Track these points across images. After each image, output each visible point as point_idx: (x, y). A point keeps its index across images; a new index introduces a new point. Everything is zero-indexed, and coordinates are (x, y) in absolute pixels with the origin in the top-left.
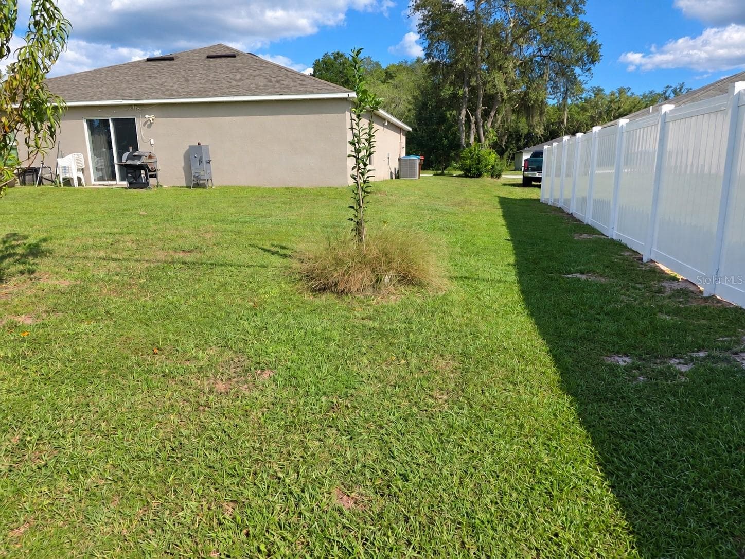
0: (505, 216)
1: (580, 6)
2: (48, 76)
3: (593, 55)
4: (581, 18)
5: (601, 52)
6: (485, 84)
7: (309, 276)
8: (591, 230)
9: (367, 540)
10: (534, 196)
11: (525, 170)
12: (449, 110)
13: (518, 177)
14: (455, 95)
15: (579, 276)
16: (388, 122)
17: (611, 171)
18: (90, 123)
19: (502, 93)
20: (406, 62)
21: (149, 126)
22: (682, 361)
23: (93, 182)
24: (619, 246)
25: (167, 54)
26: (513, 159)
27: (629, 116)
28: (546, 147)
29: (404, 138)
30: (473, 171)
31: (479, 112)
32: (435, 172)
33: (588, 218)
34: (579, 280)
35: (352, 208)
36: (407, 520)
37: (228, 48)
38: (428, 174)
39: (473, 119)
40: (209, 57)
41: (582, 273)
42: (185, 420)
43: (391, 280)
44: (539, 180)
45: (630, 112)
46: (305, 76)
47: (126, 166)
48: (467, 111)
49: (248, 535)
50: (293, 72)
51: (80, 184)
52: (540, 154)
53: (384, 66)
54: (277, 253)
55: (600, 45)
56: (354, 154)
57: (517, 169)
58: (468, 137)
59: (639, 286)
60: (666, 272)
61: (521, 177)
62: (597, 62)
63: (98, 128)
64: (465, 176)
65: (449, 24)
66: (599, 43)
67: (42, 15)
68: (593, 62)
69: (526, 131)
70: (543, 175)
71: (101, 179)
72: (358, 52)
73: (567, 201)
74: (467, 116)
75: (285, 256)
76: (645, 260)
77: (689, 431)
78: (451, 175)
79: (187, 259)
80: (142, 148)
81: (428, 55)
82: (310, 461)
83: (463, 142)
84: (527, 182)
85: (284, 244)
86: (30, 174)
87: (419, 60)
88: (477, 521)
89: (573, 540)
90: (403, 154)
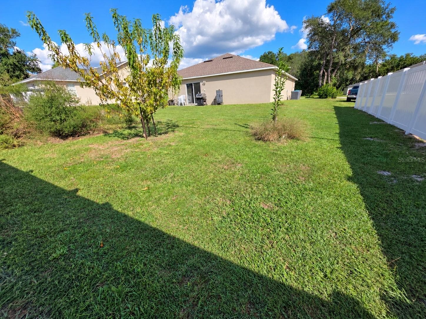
0: (336, 114)
1: (390, 15)
2: (178, 70)
3: (394, 38)
4: (390, 20)
5: (399, 36)
6: (334, 58)
7: (255, 135)
8: (379, 120)
9: (272, 218)
10: (352, 106)
11: (348, 95)
12: (315, 71)
13: (345, 98)
14: (319, 64)
15: (369, 139)
16: (288, 77)
17: (395, 94)
18: (187, 85)
19: (342, 61)
20: (298, 52)
21: (204, 85)
22: (419, 176)
23: (187, 104)
24: (392, 127)
25: (210, 59)
26: (343, 90)
27: (410, 67)
28: (361, 84)
29: (294, 84)
30: (324, 96)
31: (329, 70)
32: (306, 97)
33: (378, 115)
34: (370, 141)
35: (272, 110)
36: (286, 215)
37: (230, 54)
38: (304, 98)
39: (326, 74)
40: (224, 59)
41: (371, 138)
42: (215, 176)
43: (285, 137)
44: (355, 98)
45: (411, 65)
46: (257, 62)
47: (197, 98)
48: (324, 71)
49: (234, 210)
50: (253, 61)
51: (184, 105)
52: (357, 87)
53: (288, 55)
54: (244, 126)
55: (399, 33)
56: (275, 89)
57: (345, 94)
58: (323, 81)
59: (401, 144)
60: (418, 139)
61: (346, 98)
62: (396, 42)
63: (189, 86)
64: (320, 98)
65: (320, 33)
66: (399, 32)
67: (176, 49)
68: (394, 41)
69: (351, 78)
70: (358, 97)
71: (190, 103)
72: (282, 49)
73: (368, 108)
74: (324, 72)
75: (247, 128)
76: (406, 133)
77: (417, 204)
78: (314, 98)
79: (215, 128)
80: (202, 92)
81: (309, 48)
82: (254, 193)
83: (320, 84)
84: (349, 100)
85: (246, 123)
86: (172, 102)
87: (304, 51)
88: (313, 220)
89: (352, 233)
90: (293, 90)
